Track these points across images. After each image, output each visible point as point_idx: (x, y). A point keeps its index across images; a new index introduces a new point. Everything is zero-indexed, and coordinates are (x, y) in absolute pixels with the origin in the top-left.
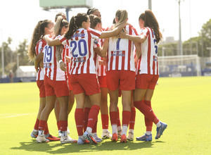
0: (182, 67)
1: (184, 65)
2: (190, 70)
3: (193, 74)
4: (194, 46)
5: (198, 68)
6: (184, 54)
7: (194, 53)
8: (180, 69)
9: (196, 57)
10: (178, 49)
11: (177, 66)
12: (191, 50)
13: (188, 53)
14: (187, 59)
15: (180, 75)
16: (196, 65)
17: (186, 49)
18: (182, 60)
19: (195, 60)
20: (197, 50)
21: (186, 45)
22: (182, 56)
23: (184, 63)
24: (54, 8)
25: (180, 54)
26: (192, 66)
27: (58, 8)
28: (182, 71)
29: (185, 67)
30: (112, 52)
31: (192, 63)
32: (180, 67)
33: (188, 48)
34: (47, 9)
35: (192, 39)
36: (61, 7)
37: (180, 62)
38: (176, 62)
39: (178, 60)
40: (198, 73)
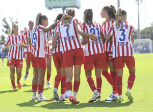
0: (140, 47)
1: (141, 45)
2: (145, 49)
3: (148, 51)
4: (148, 33)
5: (151, 48)
6: (141, 38)
7: (148, 38)
8: (139, 48)
9: (149, 40)
10: (137, 35)
11: (136, 46)
12: (146, 35)
13: (144, 38)
14: (144, 42)
15: (139, 52)
16: (149, 45)
17: (143, 35)
18: (140, 42)
19: (149, 42)
20: (150, 36)
21: (143, 32)
22: (140, 40)
23: (142, 44)
24: (55, 8)
25: (139, 39)
26: (147, 46)
27: (57, 8)
28: (140, 49)
29: (142, 47)
30: (65, 38)
31: (147, 44)
32: (138, 47)
33: (144, 34)
34: (50, 8)
35: (146, 28)
36: (60, 7)
37: (139, 43)
38: (136, 44)
39: (138, 42)
40: (151, 51)
